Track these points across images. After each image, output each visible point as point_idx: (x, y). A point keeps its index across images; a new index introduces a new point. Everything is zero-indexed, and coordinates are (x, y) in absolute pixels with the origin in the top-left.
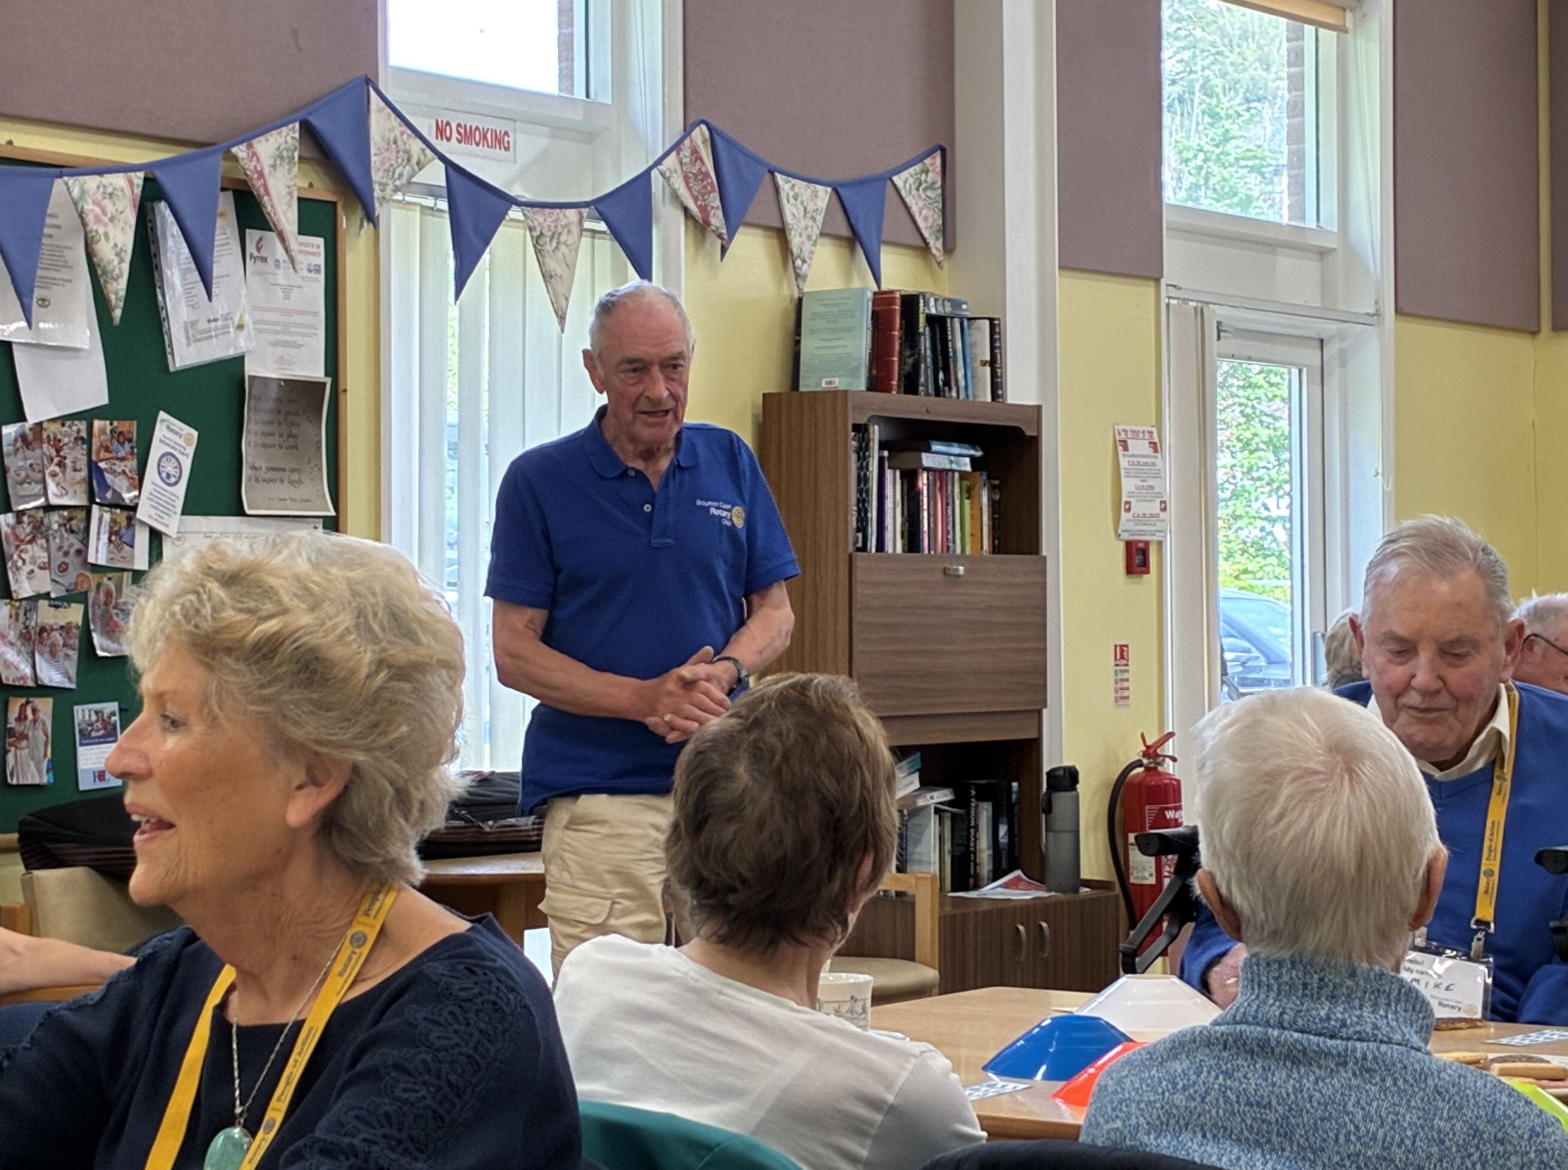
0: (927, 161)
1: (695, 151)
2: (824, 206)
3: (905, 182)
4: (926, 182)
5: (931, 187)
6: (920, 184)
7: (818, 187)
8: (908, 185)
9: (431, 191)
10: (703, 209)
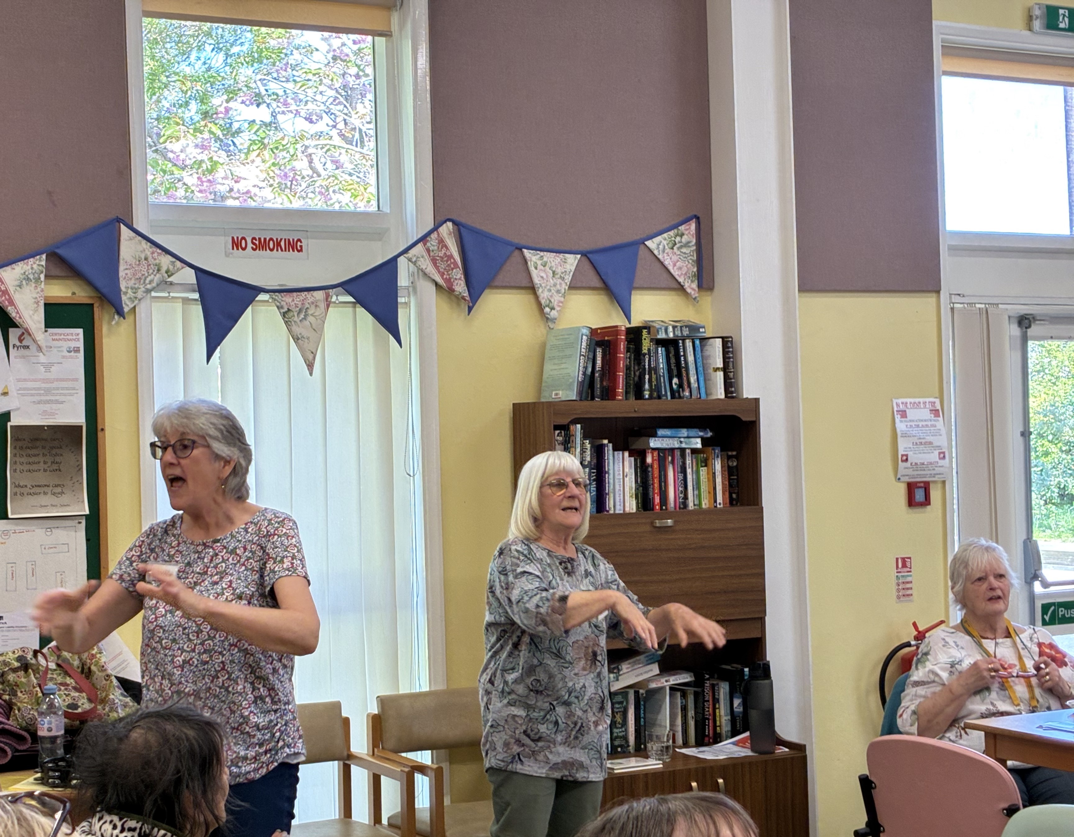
0: (682, 228)
1: (441, 241)
2: (573, 268)
3: (659, 245)
4: (680, 242)
5: (687, 245)
6: (675, 244)
7: (567, 255)
8: (661, 247)
10: (448, 281)
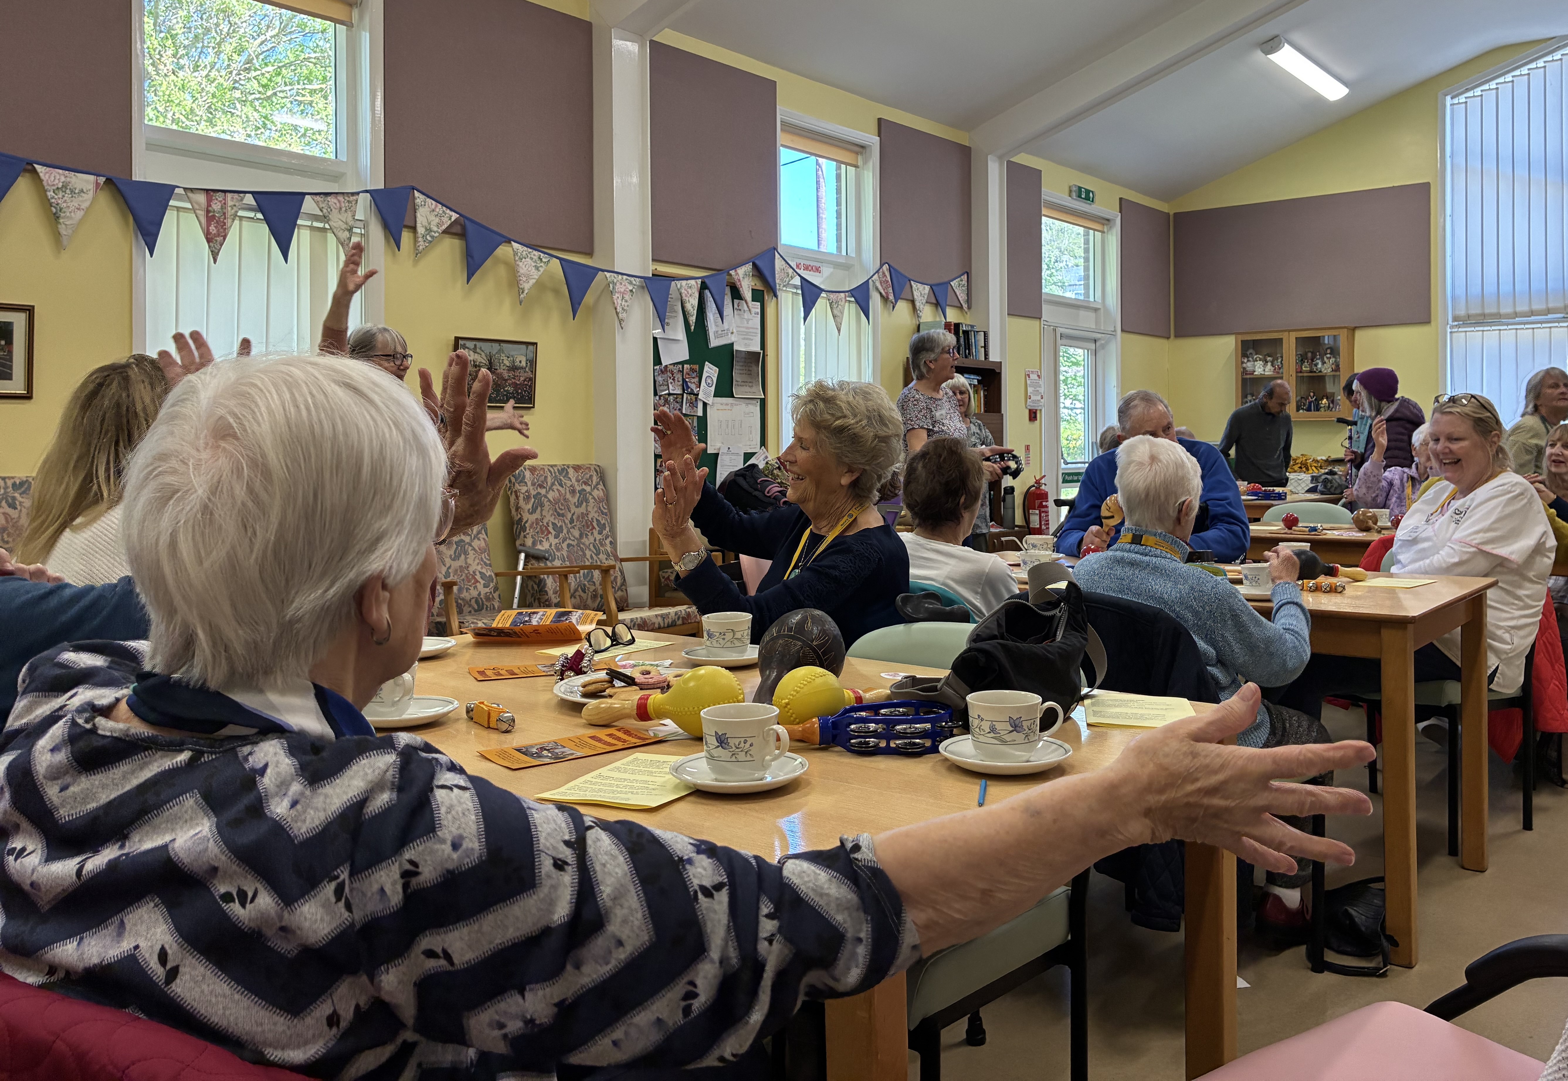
0: (962, 277)
1: (884, 273)
2: (928, 293)
4: (962, 284)
5: (963, 286)
7: (925, 286)
8: (956, 285)
9: (795, 287)
10: (886, 293)
